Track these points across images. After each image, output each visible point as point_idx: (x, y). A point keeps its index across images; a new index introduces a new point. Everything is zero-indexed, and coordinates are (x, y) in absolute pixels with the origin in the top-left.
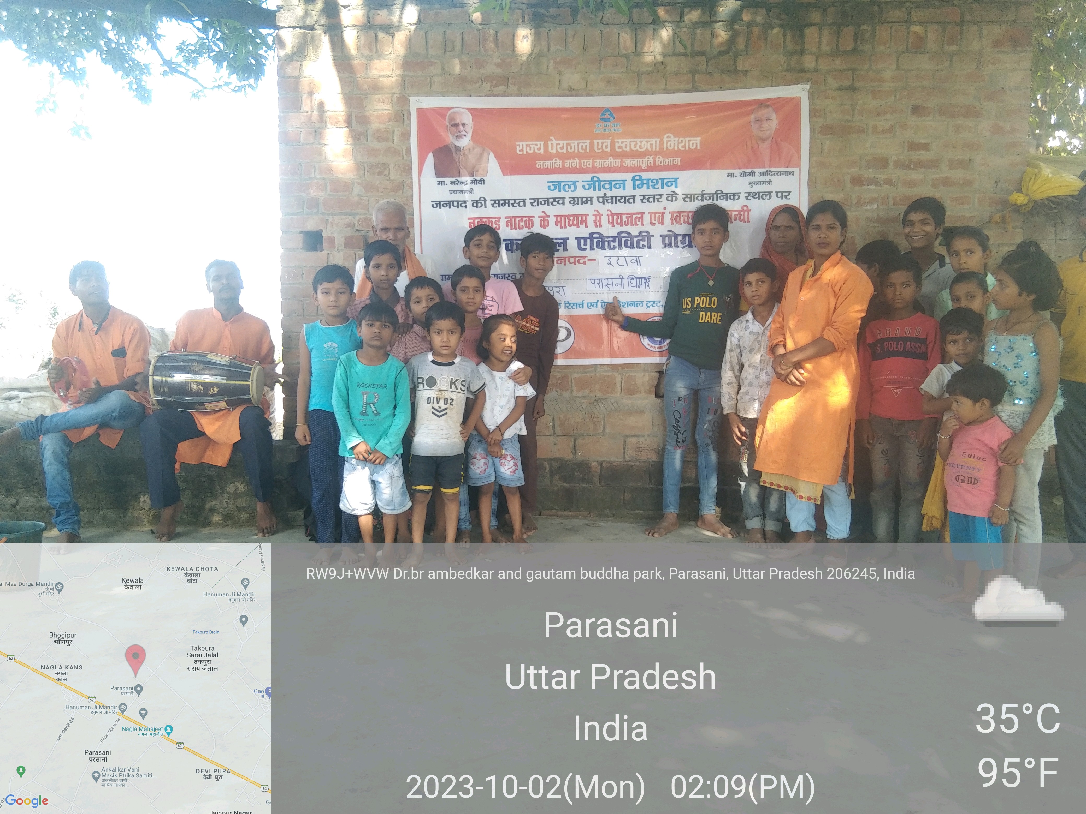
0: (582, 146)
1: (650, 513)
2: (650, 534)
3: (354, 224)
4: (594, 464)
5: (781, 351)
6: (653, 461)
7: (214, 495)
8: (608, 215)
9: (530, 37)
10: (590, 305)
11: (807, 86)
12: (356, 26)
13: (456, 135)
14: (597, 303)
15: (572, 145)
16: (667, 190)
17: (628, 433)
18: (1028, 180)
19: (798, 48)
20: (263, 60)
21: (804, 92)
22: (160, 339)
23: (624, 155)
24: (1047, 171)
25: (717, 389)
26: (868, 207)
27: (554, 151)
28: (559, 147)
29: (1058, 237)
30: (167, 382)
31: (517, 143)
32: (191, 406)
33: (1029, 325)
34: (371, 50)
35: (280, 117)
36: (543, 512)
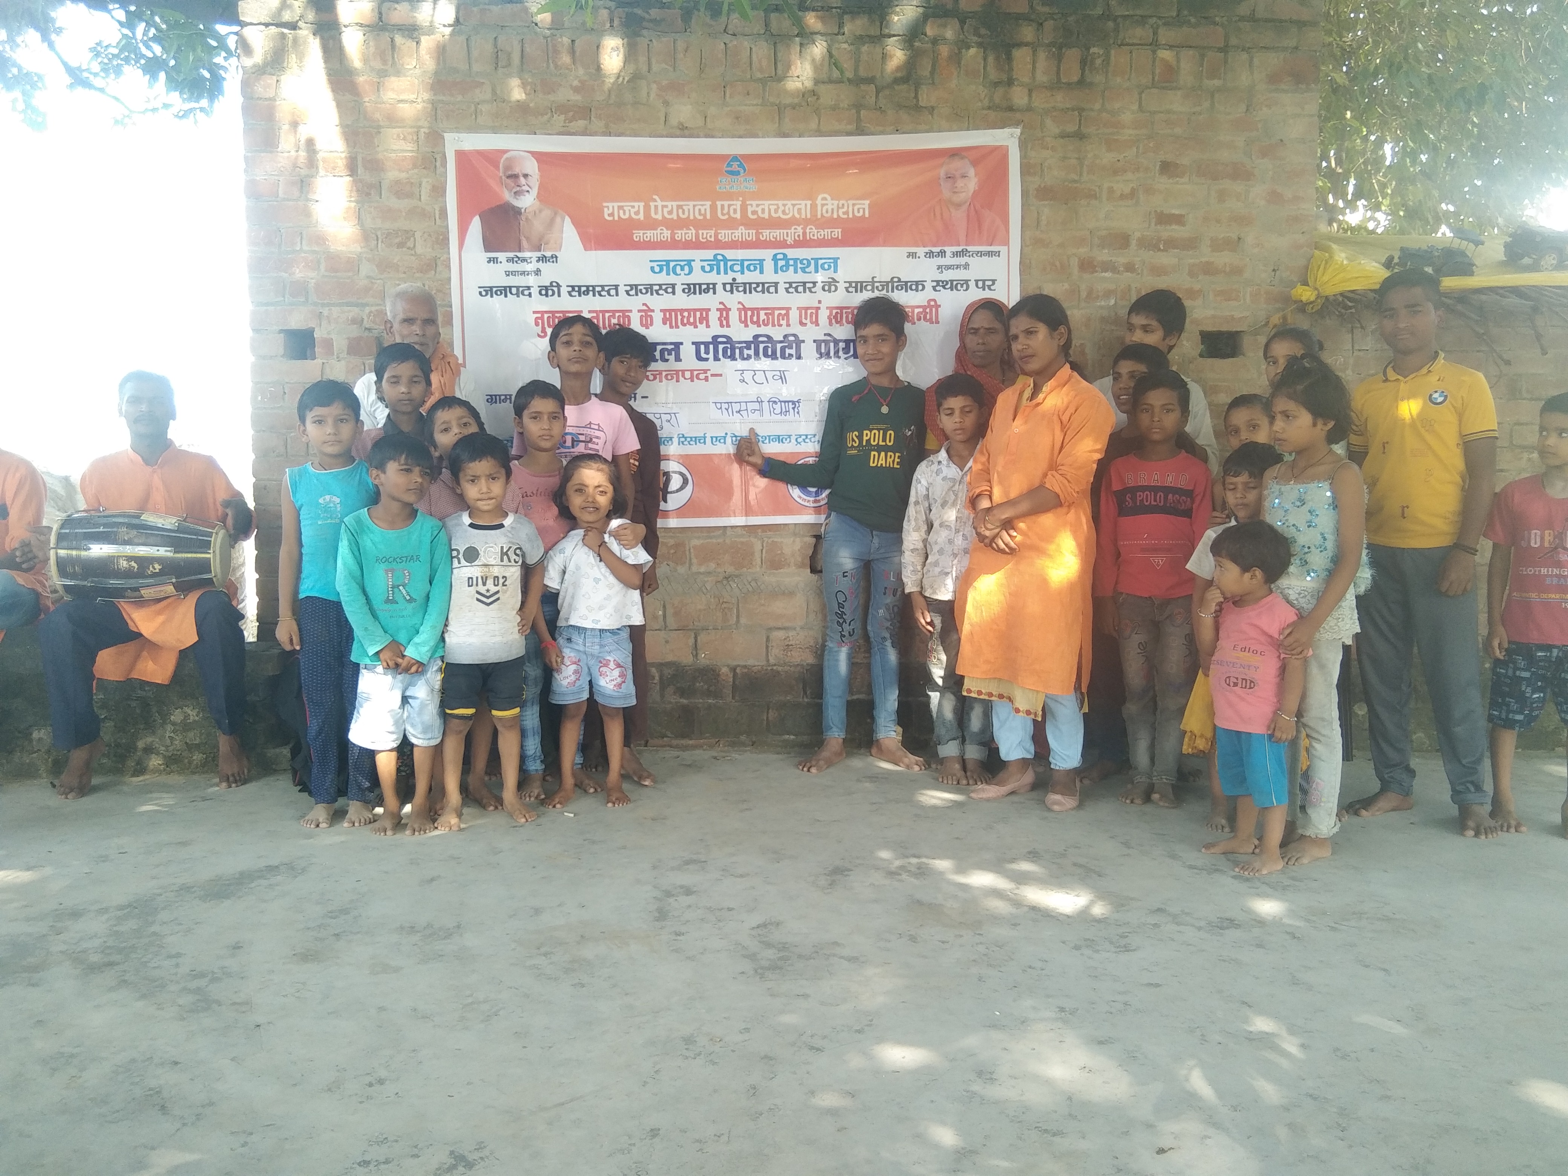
0: (700, 210)
1: (805, 738)
2: (805, 769)
3: (362, 320)
4: (724, 670)
5: (985, 504)
6: (808, 664)
7: (150, 727)
8: (738, 309)
9: (622, 50)
10: (715, 439)
11: (1018, 131)
12: (361, 25)
13: (514, 190)
14: (725, 437)
15: (684, 207)
16: (820, 277)
17: (772, 624)
18: (1316, 269)
19: (1004, 77)
20: (221, 72)
21: (1013, 139)
22: (61, 491)
23: (759, 224)
24: (1341, 256)
25: (896, 559)
26: (1103, 303)
27: (659, 217)
28: (665, 210)
29: (1356, 347)
30: (78, 558)
31: (605, 204)
32: (119, 593)
33: (1322, 469)
34: (385, 62)
35: (246, 158)
36: (651, 742)
